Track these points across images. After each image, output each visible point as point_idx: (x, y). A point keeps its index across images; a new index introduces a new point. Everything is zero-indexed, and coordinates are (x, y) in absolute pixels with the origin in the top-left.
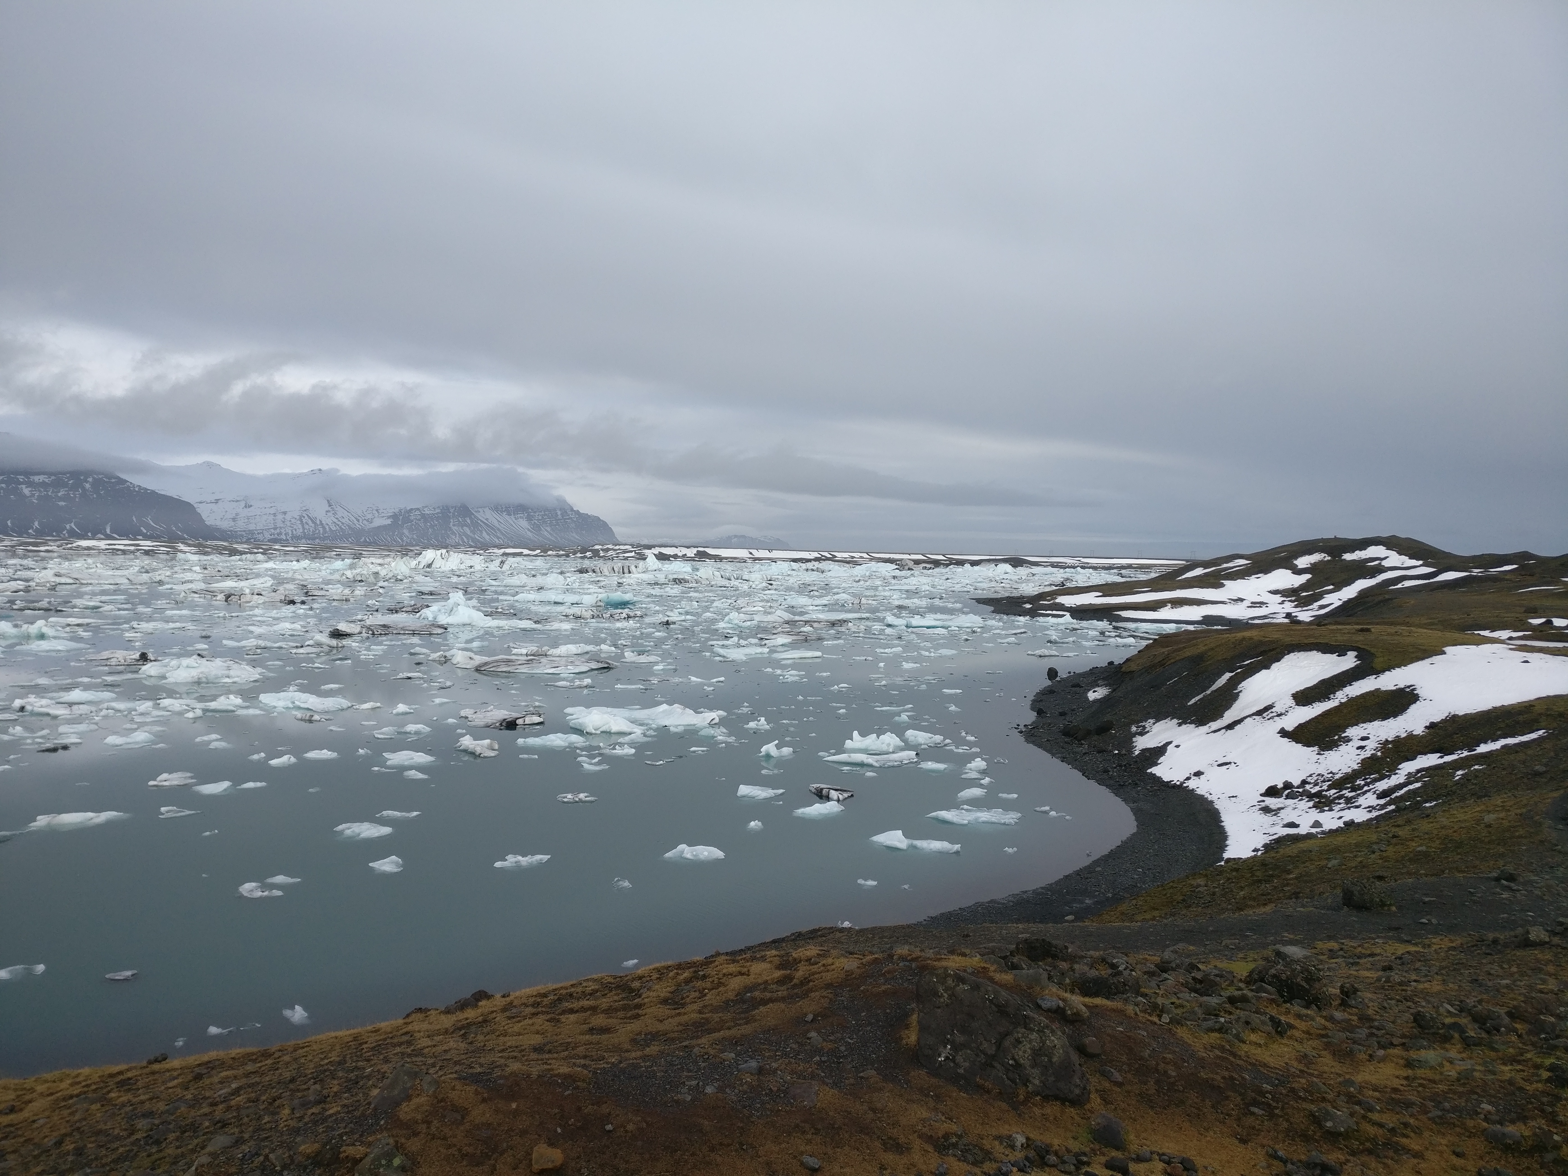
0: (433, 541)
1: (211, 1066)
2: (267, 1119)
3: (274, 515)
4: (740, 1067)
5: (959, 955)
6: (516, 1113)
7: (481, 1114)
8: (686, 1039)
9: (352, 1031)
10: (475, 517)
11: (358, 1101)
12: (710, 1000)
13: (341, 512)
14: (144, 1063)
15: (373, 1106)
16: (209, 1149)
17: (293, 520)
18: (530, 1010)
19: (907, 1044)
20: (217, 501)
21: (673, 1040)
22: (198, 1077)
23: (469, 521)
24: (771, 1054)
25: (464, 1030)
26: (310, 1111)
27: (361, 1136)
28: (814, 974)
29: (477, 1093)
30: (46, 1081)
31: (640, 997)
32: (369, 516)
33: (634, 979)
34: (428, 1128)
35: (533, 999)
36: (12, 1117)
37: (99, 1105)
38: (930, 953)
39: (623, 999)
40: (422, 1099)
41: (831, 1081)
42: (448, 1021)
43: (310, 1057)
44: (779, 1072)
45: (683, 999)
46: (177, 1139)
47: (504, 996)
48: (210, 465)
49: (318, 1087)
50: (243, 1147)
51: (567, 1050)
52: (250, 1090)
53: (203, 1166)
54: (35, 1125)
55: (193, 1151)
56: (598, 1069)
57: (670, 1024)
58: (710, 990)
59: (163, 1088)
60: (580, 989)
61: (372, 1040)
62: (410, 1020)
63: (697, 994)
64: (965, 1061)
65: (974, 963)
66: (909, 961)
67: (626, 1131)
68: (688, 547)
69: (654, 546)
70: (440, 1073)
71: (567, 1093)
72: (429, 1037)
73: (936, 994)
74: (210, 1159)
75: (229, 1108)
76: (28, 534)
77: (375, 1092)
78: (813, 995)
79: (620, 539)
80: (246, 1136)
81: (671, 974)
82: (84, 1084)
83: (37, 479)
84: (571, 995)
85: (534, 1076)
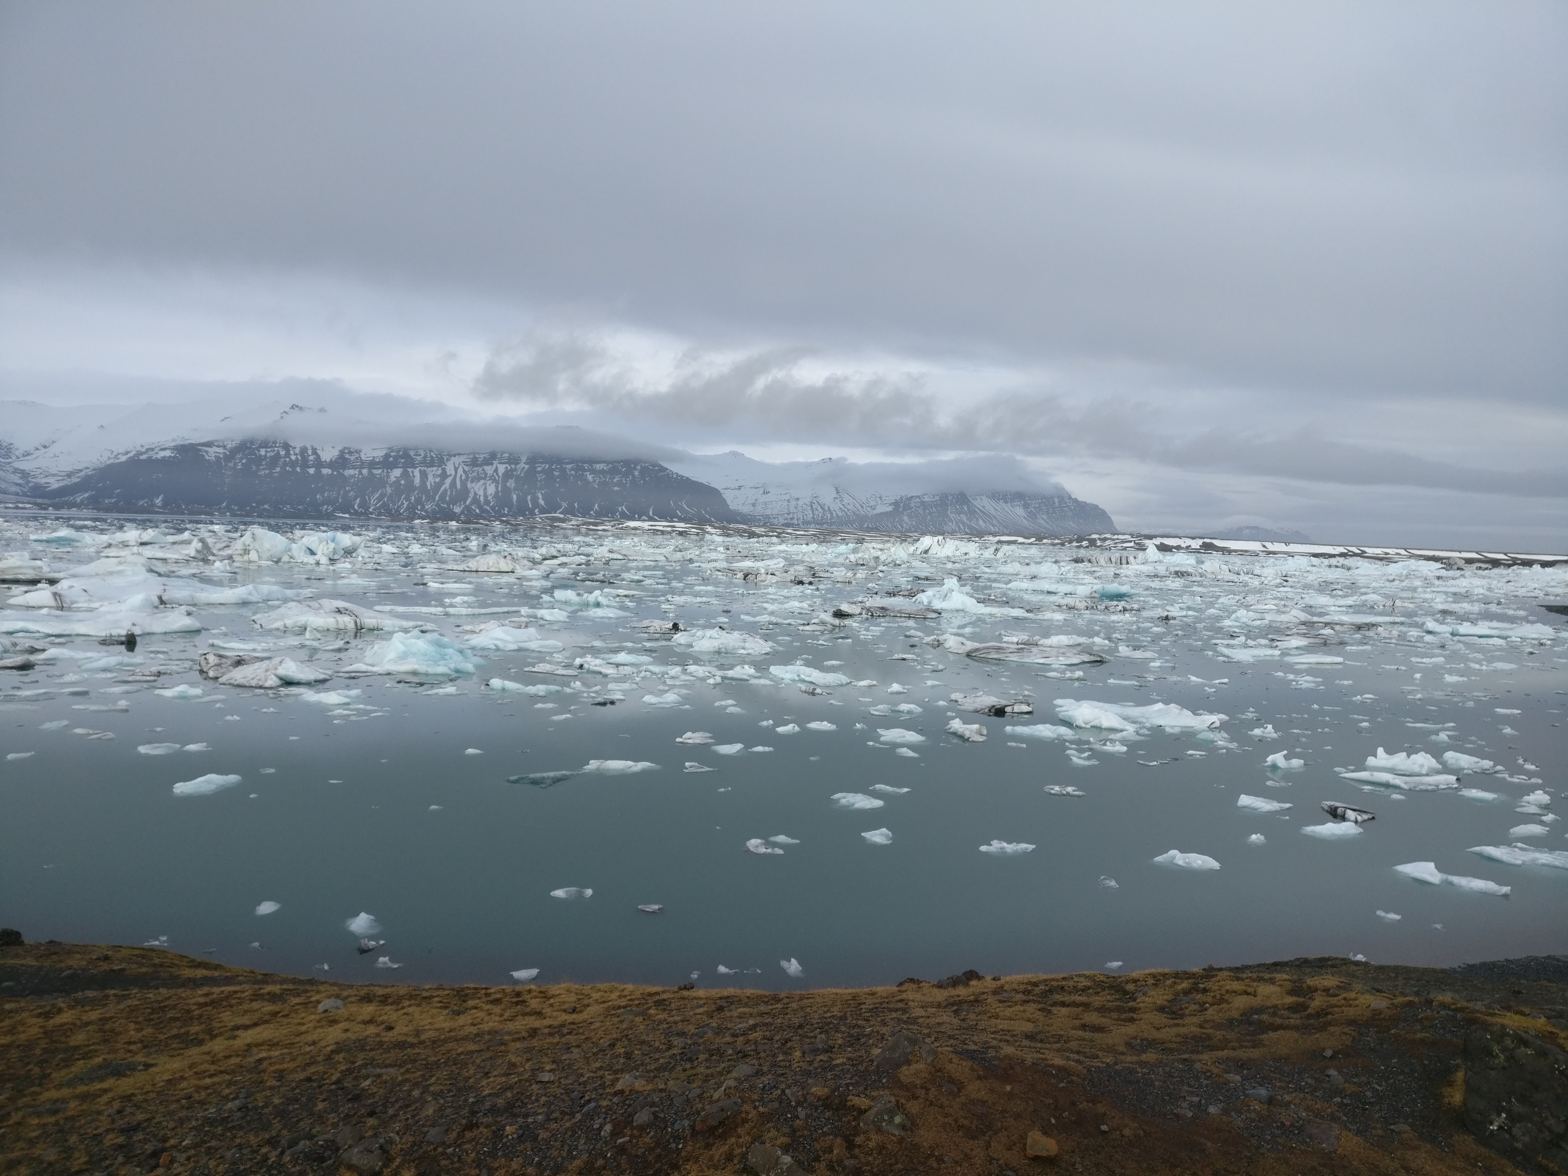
0: (931, 528)
1: (730, 1001)
2: (781, 1057)
3: (789, 501)
4: (1247, 1092)
5: (1516, 1013)
6: (1011, 1096)
7: (976, 1089)
8: (1185, 1052)
9: (850, 991)
10: (972, 504)
11: (860, 1056)
12: (1211, 1015)
13: (847, 499)
14: (676, 989)
15: (875, 1063)
16: (734, 1074)
17: (804, 506)
18: (1020, 997)
19: (1449, 1104)
20: (740, 488)
21: (1171, 1050)
22: (720, 1009)
23: (966, 508)
24: (1283, 1085)
25: (956, 1006)
26: (819, 1058)
27: (866, 1089)
28: (1333, 1006)
29: (972, 1069)
30: (599, 990)
31: (1135, 1000)
32: (872, 503)
33: (1127, 982)
34: (927, 1094)
35: (1024, 986)
36: (574, 1016)
37: (641, 1019)
38: (1479, 1006)
39: (1117, 1000)
40: (921, 1066)
41: (1355, 1127)
42: (941, 995)
43: (815, 1009)
44: (1293, 1106)
45: (1181, 1009)
46: (706, 1060)
47: (994, 979)
48: (735, 454)
49: (823, 1036)
50: (763, 1078)
51: (1059, 1042)
52: (765, 1028)
53: (730, 1088)
54: (593, 1027)
55: (721, 1073)
56: (1093, 1067)
57: (1168, 1034)
58: (1212, 1005)
59: (692, 1013)
60: (1071, 984)
61: (870, 1002)
62: (904, 988)
63: (1196, 1007)
64: (1524, 1135)
65: (1539, 1026)
66: (1453, 1010)
67: (1123, 1136)
68: (1193, 538)
69: (1155, 537)
70: (937, 1044)
71: (1062, 1085)
72: (922, 1007)
73: (1490, 1053)
74: (736, 1084)
75: (748, 1042)
76: (590, 515)
77: (876, 1051)
78: (1332, 1029)
79: (1119, 528)
80: (765, 1069)
81: (1168, 982)
82: (629, 998)
83: (599, 467)
84: (1062, 988)
85: (1028, 1062)
